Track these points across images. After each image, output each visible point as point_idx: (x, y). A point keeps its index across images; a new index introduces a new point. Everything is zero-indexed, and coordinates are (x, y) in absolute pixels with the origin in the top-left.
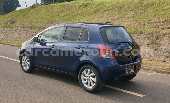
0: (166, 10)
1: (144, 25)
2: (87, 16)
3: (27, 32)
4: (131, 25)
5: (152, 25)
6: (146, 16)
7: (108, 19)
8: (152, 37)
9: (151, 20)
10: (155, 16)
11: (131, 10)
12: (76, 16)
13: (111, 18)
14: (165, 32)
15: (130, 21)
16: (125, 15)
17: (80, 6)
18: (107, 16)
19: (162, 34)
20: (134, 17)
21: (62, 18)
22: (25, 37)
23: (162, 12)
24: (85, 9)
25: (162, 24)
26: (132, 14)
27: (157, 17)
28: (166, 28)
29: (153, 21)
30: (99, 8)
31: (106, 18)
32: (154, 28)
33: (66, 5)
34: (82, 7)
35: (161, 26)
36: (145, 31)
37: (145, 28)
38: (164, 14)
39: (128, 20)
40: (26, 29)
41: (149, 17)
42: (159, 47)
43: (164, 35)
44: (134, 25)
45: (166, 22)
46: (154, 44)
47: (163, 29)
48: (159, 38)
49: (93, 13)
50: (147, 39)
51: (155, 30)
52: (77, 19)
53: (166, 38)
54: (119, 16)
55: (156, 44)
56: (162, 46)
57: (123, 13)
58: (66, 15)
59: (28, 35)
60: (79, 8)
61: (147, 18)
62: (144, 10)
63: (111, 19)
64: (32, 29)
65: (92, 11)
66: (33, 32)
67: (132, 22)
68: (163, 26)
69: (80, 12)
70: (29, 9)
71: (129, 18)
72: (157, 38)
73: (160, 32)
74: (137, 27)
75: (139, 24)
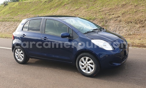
0: (110, 1)
1: (96, 13)
2: (52, 9)
3: (5, 25)
4: (87, 14)
5: (101, 13)
6: (96, 6)
7: (69, 10)
8: (103, 21)
9: (100, 9)
10: (103, 6)
11: (85, 3)
12: (43, 10)
13: (71, 9)
14: (111, 18)
15: (86, 11)
16: (81, 7)
17: (46, 1)
18: (68, 8)
19: (109, 19)
20: (88, 8)
21: (32, 12)
22: (4, 29)
23: (107, 3)
24: (50, 4)
25: (108, 11)
26: (86, 6)
27: (104, 7)
28: (111, 14)
29: (102, 10)
30: (60, 2)
31: (67, 10)
32: (103, 15)
33: (34, 1)
34: (47, 3)
35: (107, 13)
36: (97, 17)
37: (97, 16)
38: (109, 5)
39: (84, 11)
40: (3, 23)
41: (98, 7)
42: (108, 28)
43: (110, 19)
44: (89, 13)
45: (111, 10)
46: (105, 26)
47: (110, 15)
48: (107, 22)
49: (57, 6)
50: (99, 23)
51: (104, 17)
52: (45, 12)
53: (112, 21)
54: (77, 8)
55: (106, 26)
56: (110, 27)
57: (79, 6)
58: (35, 9)
59: (6, 28)
60: (45, 3)
61: (97, 8)
62: (94, 2)
63: (71, 11)
64: (9, 22)
65: (56, 5)
66: (9, 24)
67: (87, 12)
68: (109, 13)
69: (46, 6)
70: (2, 7)
71: (84, 9)
72: (106, 22)
73: (107, 17)
74: (91, 15)
75: (92, 13)
